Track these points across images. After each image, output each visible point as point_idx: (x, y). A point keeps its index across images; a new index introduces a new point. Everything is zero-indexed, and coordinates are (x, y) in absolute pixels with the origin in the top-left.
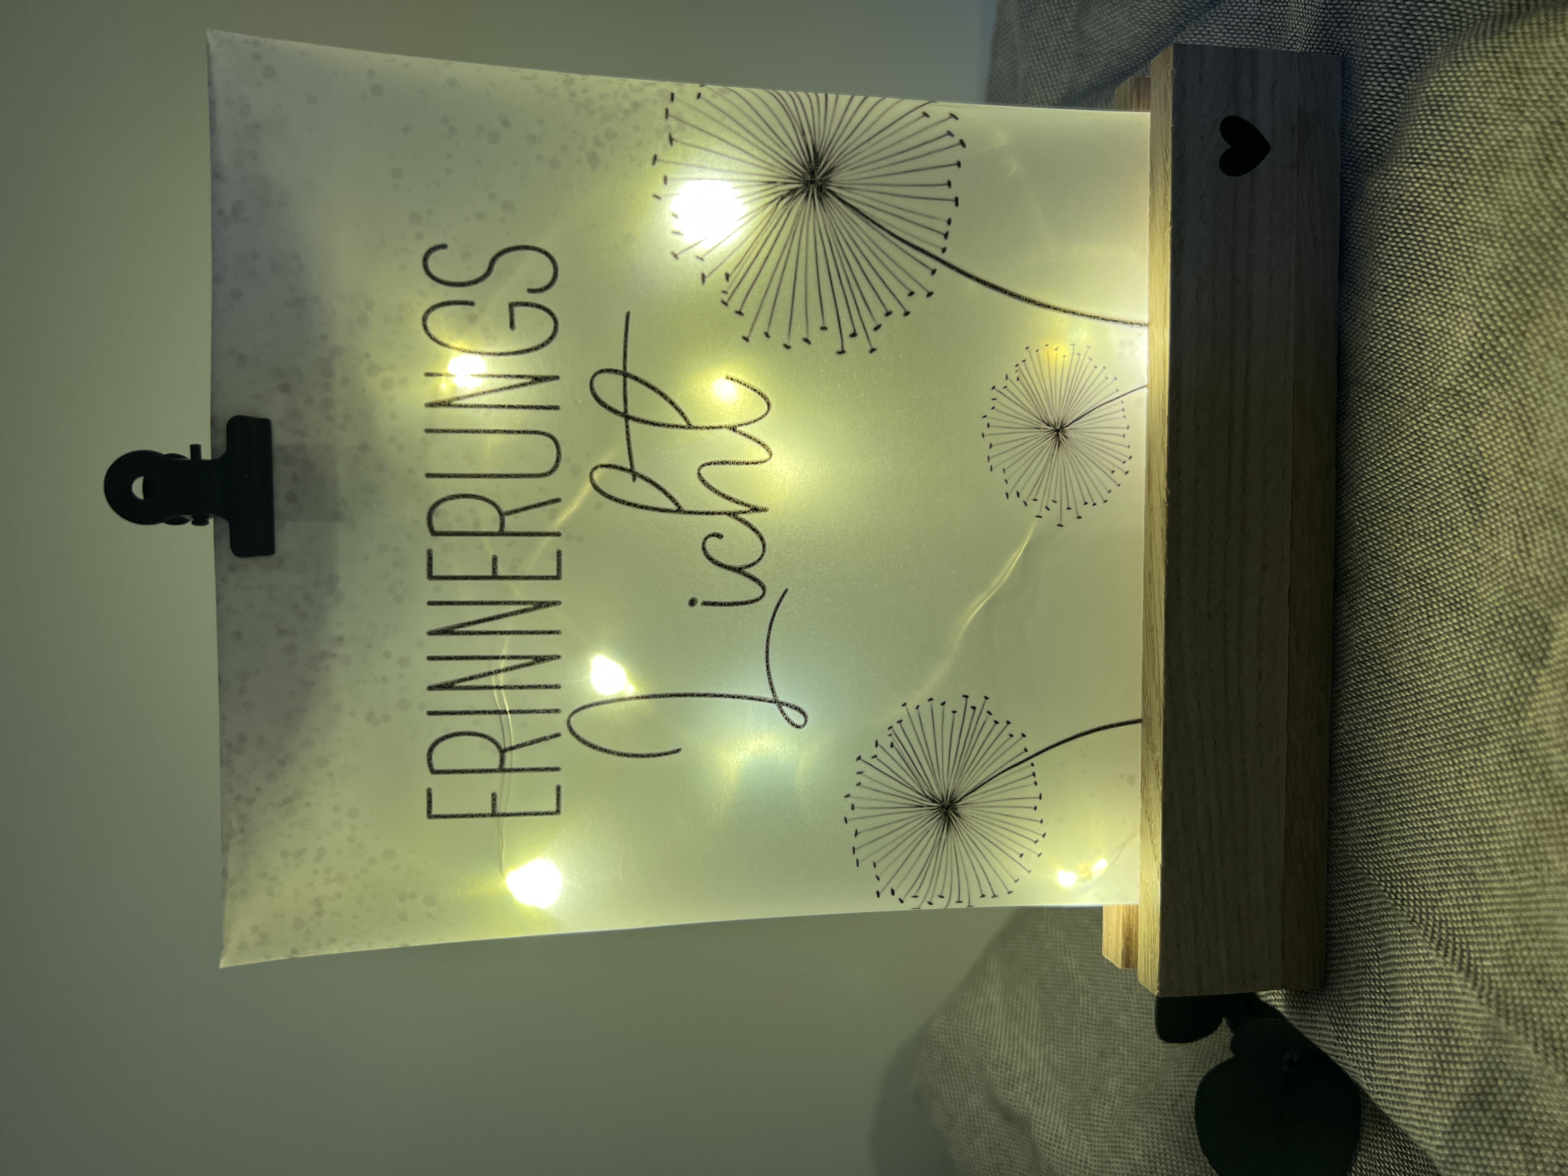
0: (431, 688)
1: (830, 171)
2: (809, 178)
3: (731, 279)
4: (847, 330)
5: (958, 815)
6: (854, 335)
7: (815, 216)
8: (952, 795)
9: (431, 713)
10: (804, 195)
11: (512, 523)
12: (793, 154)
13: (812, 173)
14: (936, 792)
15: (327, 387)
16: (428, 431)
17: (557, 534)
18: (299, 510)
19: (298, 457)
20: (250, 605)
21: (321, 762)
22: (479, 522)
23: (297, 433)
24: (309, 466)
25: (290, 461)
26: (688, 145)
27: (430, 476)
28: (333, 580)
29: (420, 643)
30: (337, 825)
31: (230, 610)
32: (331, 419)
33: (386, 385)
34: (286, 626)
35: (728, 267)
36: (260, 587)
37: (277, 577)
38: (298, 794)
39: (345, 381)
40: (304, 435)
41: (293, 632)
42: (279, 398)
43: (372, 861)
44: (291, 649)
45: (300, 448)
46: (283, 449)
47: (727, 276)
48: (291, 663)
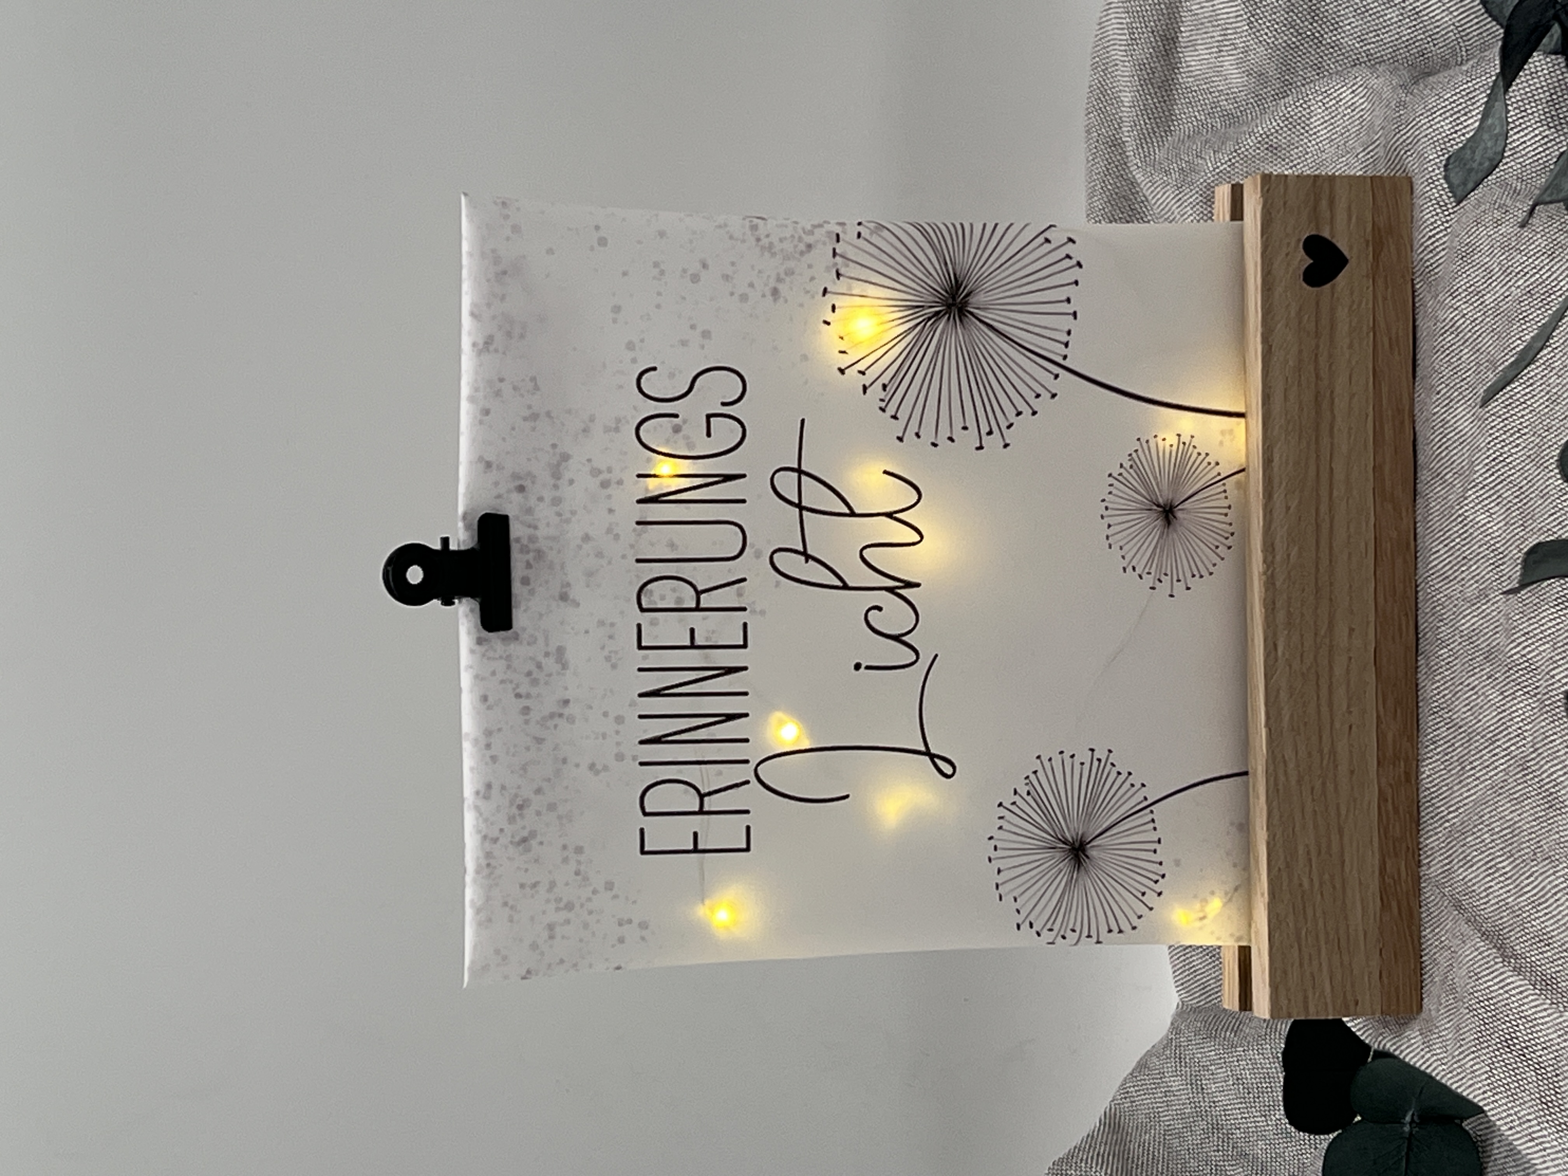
0: (642, 742)
1: (968, 295)
2: (950, 301)
3: (888, 389)
4: (985, 429)
5: (1087, 857)
6: (990, 433)
7: (956, 332)
8: (1082, 837)
9: (642, 764)
10: (947, 316)
11: (706, 601)
12: (937, 281)
13: (954, 298)
14: (1067, 835)
15: (556, 487)
16: (638, 523)
17: (744, 609)
18: (532, 592)
19: (531, 546)
20: (494, 673)
21: (552, 807)
22: (679, 600)
23: (530, 526)
24: (540, 554)
25: (525, 550)
26: (852, 278)
27: (639, 561)
28: (561, 651)
29: (632, 704)
30: (565, 860)
31: (478, 678)
32: (559, 514)
33: (605, 485)
34: (522, 690)
35: (885, 379)
36: (501, 657)
37: (514, 648)
38: (533, 834)
39: (571, 482)
40: (536, 528)
41: (528, 696)
42: (516, 497)
43: (595, 892)
44: (526, 710)
45: (532, 539)
46: (518, 540)
47: (884, 387)
48: (527, 722)
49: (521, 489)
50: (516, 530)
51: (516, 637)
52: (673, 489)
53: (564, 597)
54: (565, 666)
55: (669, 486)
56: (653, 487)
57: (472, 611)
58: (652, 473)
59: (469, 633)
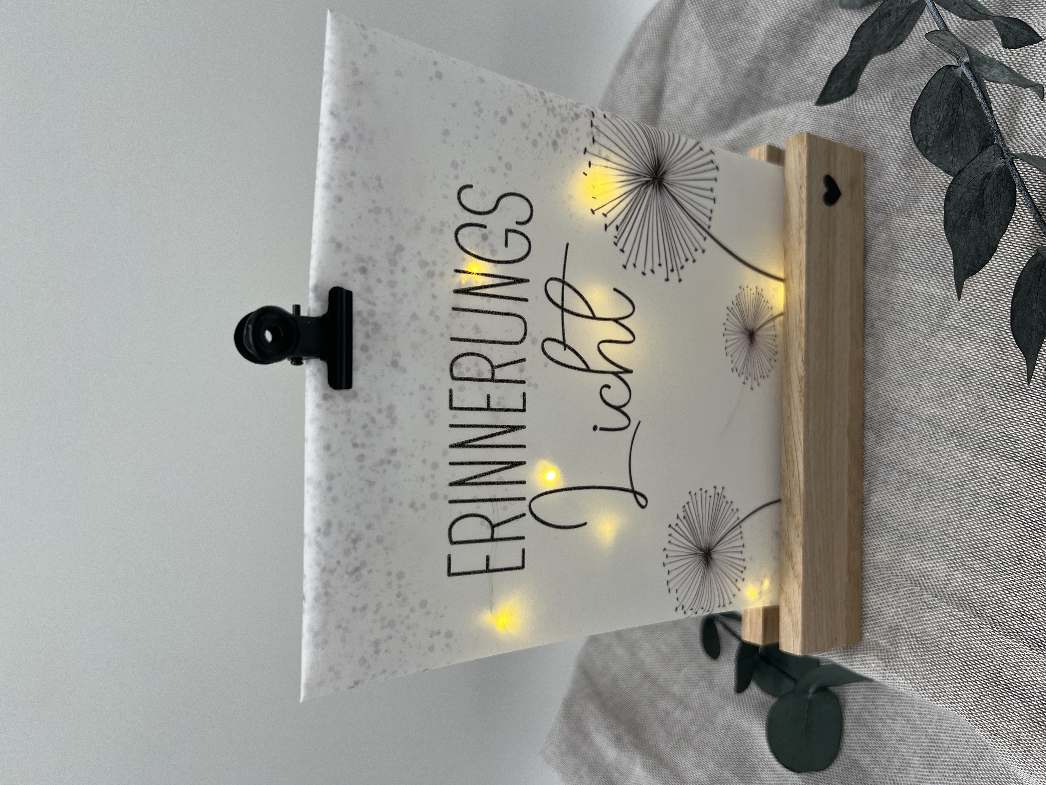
0: (451, 484)
1: (664, 173)
2: (655, 175)
3: (619, 229)
4: (670, 268)
5: (712, 558)
6: (672, 270)
7: (657, 198)
8: (709, 545)
9: (451, 502)
10: (652, 185)
11: (499, 374)
12: (648, 159)
13: (657, 174)
14: (702, 544)
15: (392, 272)
16: (454, 309)
17: (524, 382)
18: (369, 358)
19: (371, 320)
20: (336, 426)
21: (380, 540)
22: (479, 372)
23: (369, 302)
24: (377, 327)
25: (365, 322)
26: (601, 145)
27: (452, 339)
28: (391, 408)
29: (445, 454)
30: (389, 585)
31: (323, 429)
32: (393, 295)
33: (431, 275)
34: (359, 441)
35: (618, 222)
36: (342, 412)
37: (353, 405)
38: (364, 564)
39: (404, 270)
40: (374, 304)
41: (363, 445)
42: (359, 277)
43: (412, 610)
44: (361, 458)
45: (372, 314)
46: (359, 313)
47: (617, 228)
48: (361, 468)
49: (364, 270)
50: (358, 305)
51: (355, 395)
52: (480, 285)
53: (395, 364)
54: (394, 421)
55: (477, 282)
56: (464, 281)
57: (319, 370)
58: (465, 270)
59: (316, 390)
